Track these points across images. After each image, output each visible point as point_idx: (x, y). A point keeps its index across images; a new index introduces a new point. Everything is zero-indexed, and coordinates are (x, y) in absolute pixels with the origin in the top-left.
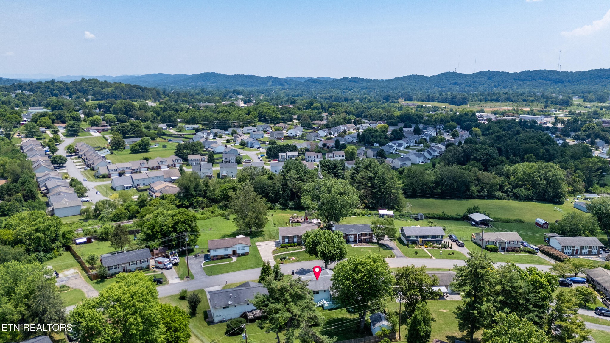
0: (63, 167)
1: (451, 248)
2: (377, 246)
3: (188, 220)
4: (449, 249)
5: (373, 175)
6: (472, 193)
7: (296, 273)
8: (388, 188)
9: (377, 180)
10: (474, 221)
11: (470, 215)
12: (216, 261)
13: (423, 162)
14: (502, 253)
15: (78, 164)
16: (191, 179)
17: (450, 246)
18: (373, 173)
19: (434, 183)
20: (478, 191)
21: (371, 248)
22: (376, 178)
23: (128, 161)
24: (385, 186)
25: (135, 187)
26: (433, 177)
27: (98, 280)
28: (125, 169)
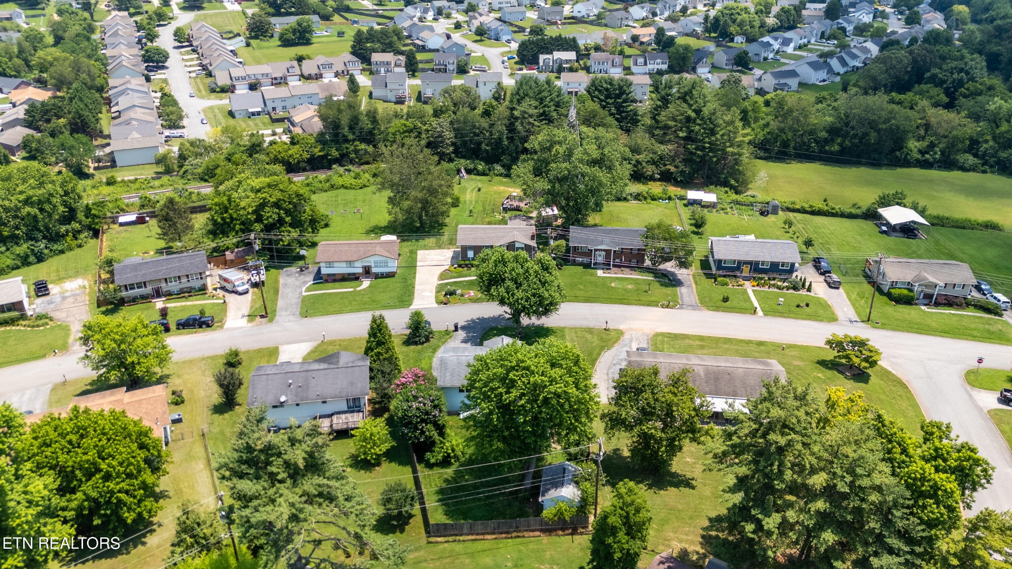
0: (164, 67)
1: (809, 290)
2: (650, 278)
3: (285, 202)
4: (803, 292)
5: (693, 115)
6: (908, 154)
7: (463, 328)
8: (718, 143)
9: (699, 125)
10: (888, 224)
11: (881, 211)
12: (331, 285)
13: (824, 81)
14: (923, 308)
15: (188, 64)
16: (342, 107)
17: (807, 284)
18: (694, 111)
19: (827, 132)
20: (920, 151)
21: (635, 281)
22: (698, 121)
23: (269, 60)
24: (713, 138)
25: (269, 114)
26: (829, 119)
27: (110, 307)
28: (260, 77)
